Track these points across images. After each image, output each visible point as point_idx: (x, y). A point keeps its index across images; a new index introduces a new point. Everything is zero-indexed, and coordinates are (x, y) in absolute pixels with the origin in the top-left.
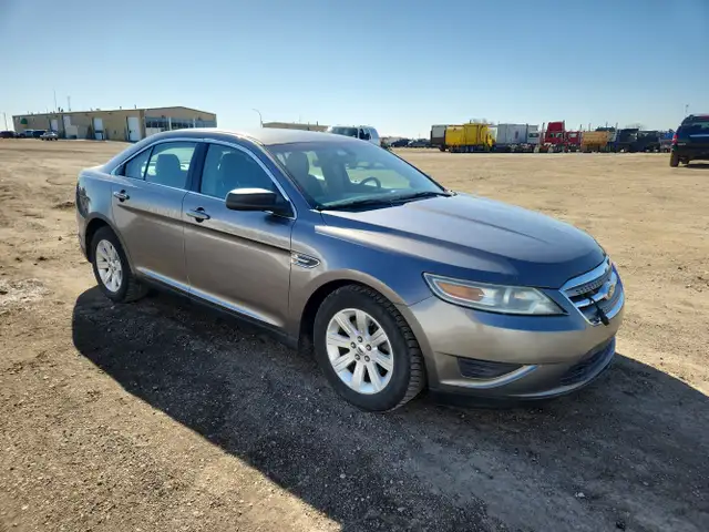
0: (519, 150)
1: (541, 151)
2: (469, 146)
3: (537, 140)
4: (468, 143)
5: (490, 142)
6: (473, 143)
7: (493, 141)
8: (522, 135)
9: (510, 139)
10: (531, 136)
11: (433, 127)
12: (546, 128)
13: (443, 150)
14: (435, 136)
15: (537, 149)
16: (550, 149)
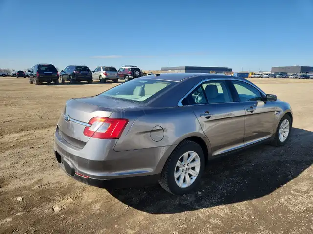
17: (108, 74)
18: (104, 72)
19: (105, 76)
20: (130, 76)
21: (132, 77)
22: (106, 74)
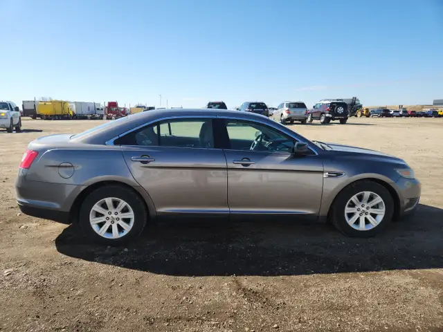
0: (93, 118)
1: (108, 119)
2: (58, 115)
3: (103, 113)
4: (57, 113)
5: (71, 113)
6: (60, 113)
7: (73, 112)
8: (92, 109)
9: (85, 111)
10: (98, 109)
11: (23, 102)
12: (107, 105)
13: (34, 118)
14: (26, 108)
15: (105, 117)
16: (113, 118)
17: (292, 111)
18: (287, 109)
19: (287, 114)
20: (327, 115)
21: (331, 116)
22: (288, 112)
